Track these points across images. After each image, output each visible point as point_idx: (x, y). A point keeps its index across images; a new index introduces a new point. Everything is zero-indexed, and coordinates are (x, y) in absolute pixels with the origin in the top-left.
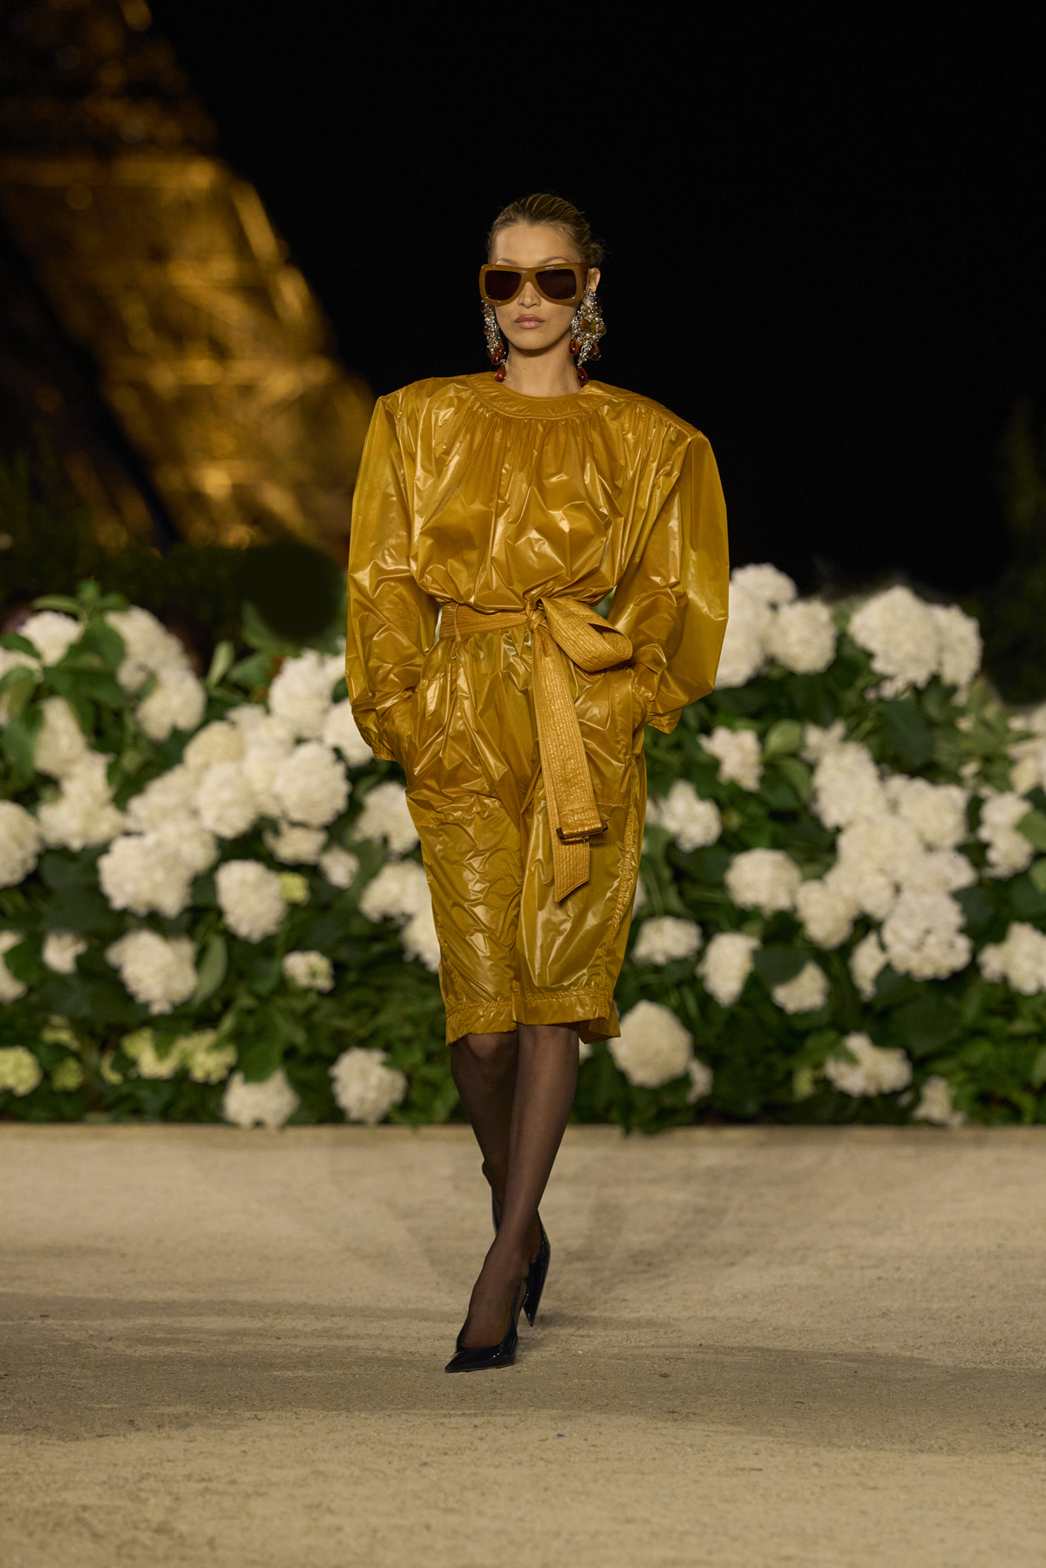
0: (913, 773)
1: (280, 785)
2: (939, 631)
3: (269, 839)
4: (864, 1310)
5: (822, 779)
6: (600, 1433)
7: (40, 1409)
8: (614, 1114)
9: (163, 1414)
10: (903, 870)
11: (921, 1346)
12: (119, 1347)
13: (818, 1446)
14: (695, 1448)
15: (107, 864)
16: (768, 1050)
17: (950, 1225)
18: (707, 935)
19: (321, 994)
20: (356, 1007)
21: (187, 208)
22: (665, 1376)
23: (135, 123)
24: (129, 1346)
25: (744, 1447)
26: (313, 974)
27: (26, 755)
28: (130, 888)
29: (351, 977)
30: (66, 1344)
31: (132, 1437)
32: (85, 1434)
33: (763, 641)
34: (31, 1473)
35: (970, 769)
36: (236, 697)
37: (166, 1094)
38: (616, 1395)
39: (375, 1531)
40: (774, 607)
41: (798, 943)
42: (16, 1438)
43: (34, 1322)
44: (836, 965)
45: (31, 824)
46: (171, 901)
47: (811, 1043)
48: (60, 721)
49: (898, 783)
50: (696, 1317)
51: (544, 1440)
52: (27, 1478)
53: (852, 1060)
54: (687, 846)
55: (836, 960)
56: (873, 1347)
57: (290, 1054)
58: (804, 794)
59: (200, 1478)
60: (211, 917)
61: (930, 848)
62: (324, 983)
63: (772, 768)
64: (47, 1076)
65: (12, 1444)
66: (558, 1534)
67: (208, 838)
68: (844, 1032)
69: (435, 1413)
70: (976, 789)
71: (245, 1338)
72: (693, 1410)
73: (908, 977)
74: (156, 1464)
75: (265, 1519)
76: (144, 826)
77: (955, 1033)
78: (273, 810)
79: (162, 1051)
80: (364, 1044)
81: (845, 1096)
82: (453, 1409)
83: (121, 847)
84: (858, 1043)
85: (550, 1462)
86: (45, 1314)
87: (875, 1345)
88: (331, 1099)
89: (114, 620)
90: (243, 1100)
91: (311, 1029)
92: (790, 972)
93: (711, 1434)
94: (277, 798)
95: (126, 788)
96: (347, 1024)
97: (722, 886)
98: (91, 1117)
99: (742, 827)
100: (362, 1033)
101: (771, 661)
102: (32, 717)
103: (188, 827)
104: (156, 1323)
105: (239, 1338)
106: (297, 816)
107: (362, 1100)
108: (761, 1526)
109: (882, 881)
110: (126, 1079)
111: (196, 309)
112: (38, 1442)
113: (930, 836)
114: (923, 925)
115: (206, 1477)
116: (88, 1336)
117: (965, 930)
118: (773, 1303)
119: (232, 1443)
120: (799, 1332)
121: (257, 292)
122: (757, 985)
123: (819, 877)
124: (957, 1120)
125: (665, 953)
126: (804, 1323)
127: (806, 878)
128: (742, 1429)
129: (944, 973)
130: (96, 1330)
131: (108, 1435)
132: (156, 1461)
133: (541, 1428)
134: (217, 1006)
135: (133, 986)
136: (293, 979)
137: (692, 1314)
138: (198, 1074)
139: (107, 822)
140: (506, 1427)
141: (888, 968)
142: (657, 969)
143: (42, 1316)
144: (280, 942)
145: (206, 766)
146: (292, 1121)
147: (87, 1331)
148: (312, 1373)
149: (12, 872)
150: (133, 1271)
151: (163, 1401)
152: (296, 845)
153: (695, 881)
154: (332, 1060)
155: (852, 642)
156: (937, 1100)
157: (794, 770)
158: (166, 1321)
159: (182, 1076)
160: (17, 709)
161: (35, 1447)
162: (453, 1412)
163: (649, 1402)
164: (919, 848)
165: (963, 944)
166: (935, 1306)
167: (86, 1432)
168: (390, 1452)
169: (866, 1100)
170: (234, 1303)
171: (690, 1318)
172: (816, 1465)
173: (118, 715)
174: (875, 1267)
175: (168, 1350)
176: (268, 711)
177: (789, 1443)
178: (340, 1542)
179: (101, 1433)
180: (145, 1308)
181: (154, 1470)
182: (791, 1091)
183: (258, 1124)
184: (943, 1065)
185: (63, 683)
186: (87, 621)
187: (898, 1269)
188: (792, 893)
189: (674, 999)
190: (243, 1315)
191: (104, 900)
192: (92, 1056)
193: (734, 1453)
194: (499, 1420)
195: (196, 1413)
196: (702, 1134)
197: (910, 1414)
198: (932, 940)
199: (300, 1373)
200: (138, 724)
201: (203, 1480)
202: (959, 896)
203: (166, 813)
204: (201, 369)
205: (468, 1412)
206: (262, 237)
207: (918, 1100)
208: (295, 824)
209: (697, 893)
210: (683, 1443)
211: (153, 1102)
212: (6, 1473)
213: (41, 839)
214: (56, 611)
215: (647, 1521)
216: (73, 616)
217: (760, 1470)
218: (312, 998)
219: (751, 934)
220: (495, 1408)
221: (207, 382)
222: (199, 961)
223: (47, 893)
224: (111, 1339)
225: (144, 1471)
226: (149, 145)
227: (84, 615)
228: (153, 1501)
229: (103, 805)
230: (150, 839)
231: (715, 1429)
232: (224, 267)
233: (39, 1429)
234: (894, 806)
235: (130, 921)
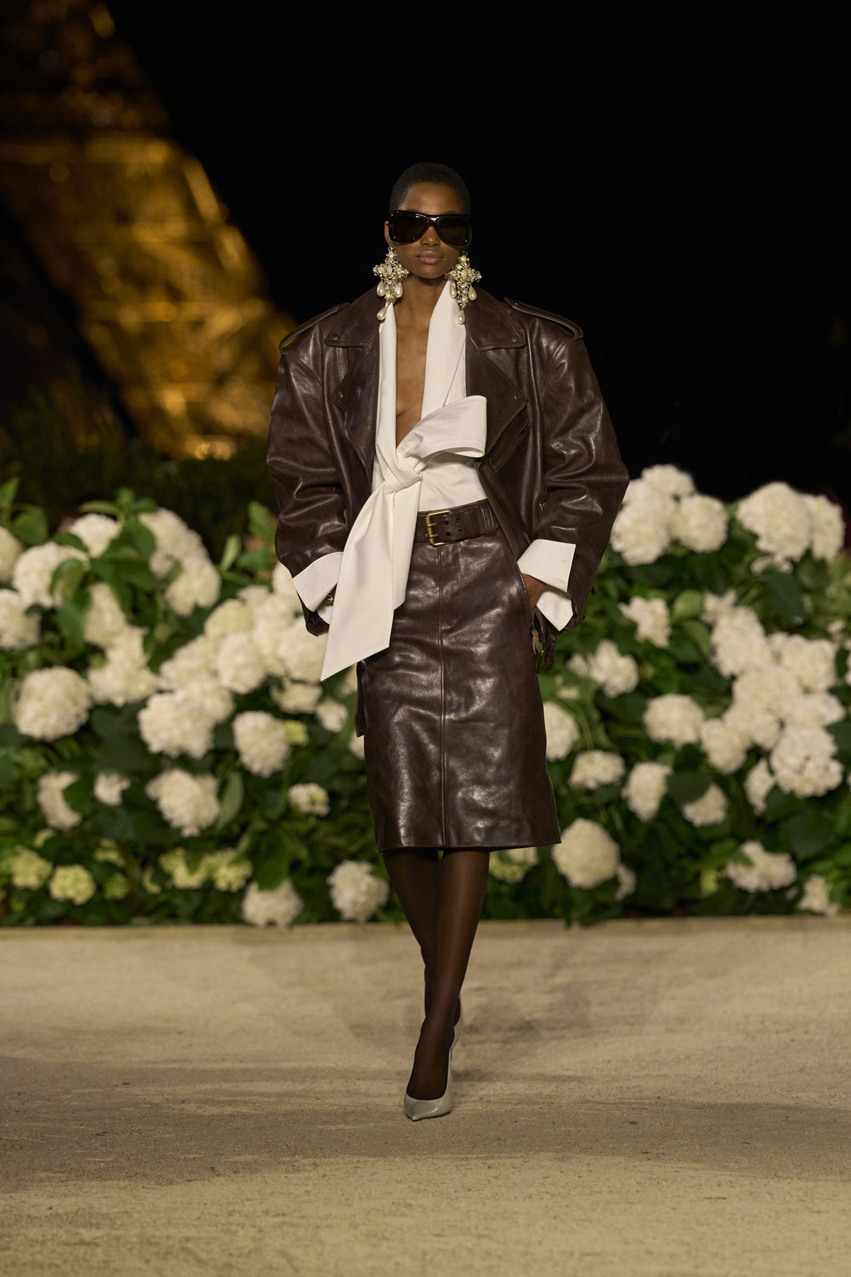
0: (792, 630)
1: (283, 650)
2: (810, 515)
3: (275, 694)
4: (785, 1066)
5: (718, 637)
6: (591, 1171)
7: (136, 1160)
8: (558, 911)
9: (236, 1162)
10: (786, 709)
11: (835, 1095)
12: (191, 1108)
13: (767, 1178)
14: (668, 1182)
15: (145, 716)
16: (680, 856)
17: (841, 995)
18: (629, 765)
19: (319, 818)
20: (348, 829)
21: (147, 181)
22: (634, 1123)
23: (104, 111)
24: (200, 1108)
25: (707, 1180)
26: (313, 802)
27: (78, 630)
28: (164, 736)
29: (344, 803)
30: (149, 1106)
31: (215, 1181)
32: (177, 1180)
33: (669, 527)
34: (139, 1212)
35: (836, 626)
36: (245, 580)
37: (197, 900)
38: (597, 1139)
39: (424, 1254)
40: (677, 498)
41: (703, 769)
42: (122, 1184)
43: (119, 1089)
44: (733, 787)
45: (83, 684)
46: (198, 745)
47: (715, 849)
48: (104, 601)
49: (779, 639)
50: (650, 1074)
51: (546, 1178)
52: (136, 1216)
53: (748, 862)
54: (611, 693)
55: (734, 783)
56: (798, 1097)
57: (295, 867)
58: (705, 649)
59: (275, 1214)
60: (230, 757)
61: (807, 691)
62: (322, 809)
63: (678, 629)
64: (99, 888)
65: (120, 1188)
66: (572, 1254)
67: (226, 693)
68: (741, 840)
69: (455, 1156)
70: (842, 641)
71: (291, 1099)
72: (662, 1151)
73: (792, 795)
74: (237, 1203)
75: (334, 1246)
76: (174, 685)
77: (831, 840)
78: (278, 670)
79: (192, 866)
80: (354, 857)
81: (743, 892)
82: (469, 1153)
83: (156, 702)
84: (752, 849)
85: (554, 1195)
86: (127, 1082)
87: (799, 1095)
88: (329, 902)
89: (146, 519)
90: (258, 905)
91: (311, 848)
92: (697, 793)
93: (680, 1170)
94: (281, 660)
95: (158, 655)
96: (339, 842)
97: (640, 725)
98: (137, 920)
99: (655, 677)
100: (353, 849)
101: (676, 543)
102: (82, 599)
103: (209, 685)
104: (218, 1088)
105: (286, 1099)
106: (297, 674)
107: (354, 903)
108: (734, 1245)
109: (769, 718)
110: (164, 890)
111: (154, 260)
112: (141, 1186)
113: (807, 681)
114: (804, 753)
115: (281, 1212)
116: (164, 1099)
117: (836, 757)
118: (710, 1062)
119: (297, 1184)
120: (736, 1086)
121: (203, 246)
122: (670, 804)
123: (719, 716)
124: (833, 910)
125: (595, 780)
126: (738, 1078)
127: (708, 717)
128: (703, 1166)
129: (821, 791)
130: (170, 1095)
131: (195, 1180)
132: (239, 1201)
133: (542, 1168)
134: (236, 829)
135: (168, 815)
136: (297, 806)
137: (647, 1072)
138: (222, 884)
139: (144, 682)
140: (514, 1168)
141: (776, 789)
142: (589, 792)
143: (124, 1084)
144: (285, 776)
145: (223, 636)
146: (298, 921)
147: (163, 1095)
148: (350, 1127)
149: (69, 725)
150: (191, 1046)
151: (234, 1151)
152: (297, 698)
153: (618, 721)
154: (330, 871)
155: (740, 526)
156: (817, 894)
157: (696, 630)
158: (225, 1086)
159: (209, 886)
160: (70, 593)
161: (138, 1190)
162: (469, 1156)
163: (625, 1145)
164: (798, 690)
165: (836, 768)
166: (841, 1062)
167: (177, 1177)
168: (425, 1190)
169: (760, 895)
170: (277, 1071)
171: (646, 1075)
172: (770, 1194)
173: (151, 596)
174: (788, 1031)
175: (230, 1110)
176: (271, 590)
177: (743, 1176)
178: (397, 1264)
179: (189, 1178)
180: (205, 1076)
181: (237, 1207)
182: (699, 889)
183: (271, 924)
184: (821, 866)
185: (107, 571)
186: (123, 521)
187: (807, 1032)
188: (697, 730)
189: (603, 816)
190: (286, 1080)
191: (143, 745)
192: (135, 871)
193: (701, 1185)
194: (508, 1162)
195: (263, 1161)
196: (629, 925)
197: (836, 1151)
198: (811, 765)
199: (340, 1126)
200: (167, 603)
201: (278, 1215)
202: (831, 729)
203: (191, 674)
204: (160, 309)
205: (480, 1156)
206: (207, 202)
207: (801, 894)
208: (296, 682)
209: (620, 731)
210: (658, 1178)
211: (185, 908)
212: (120, 1212)
213: (91, 697)
214: (99, 513)
215: (641, 1242)
216: (114, 518)
217: (725, 1198)
218: (312, 822)
219: (664, 763)
220: (502, 1152)
221: (166, 320)
222: (221, 793)
223: (98, 741)
224: (184, 1101)
225: (230, 1208)
226: (114, 129)
227: (122, 517)
228: (241, 1232)
229: (140, 669)
230: (180, 696)
231: (682, 1166)
232: (177, 227)
233: (140, 1176)
234: (777, 657)
235: (165, 762)
